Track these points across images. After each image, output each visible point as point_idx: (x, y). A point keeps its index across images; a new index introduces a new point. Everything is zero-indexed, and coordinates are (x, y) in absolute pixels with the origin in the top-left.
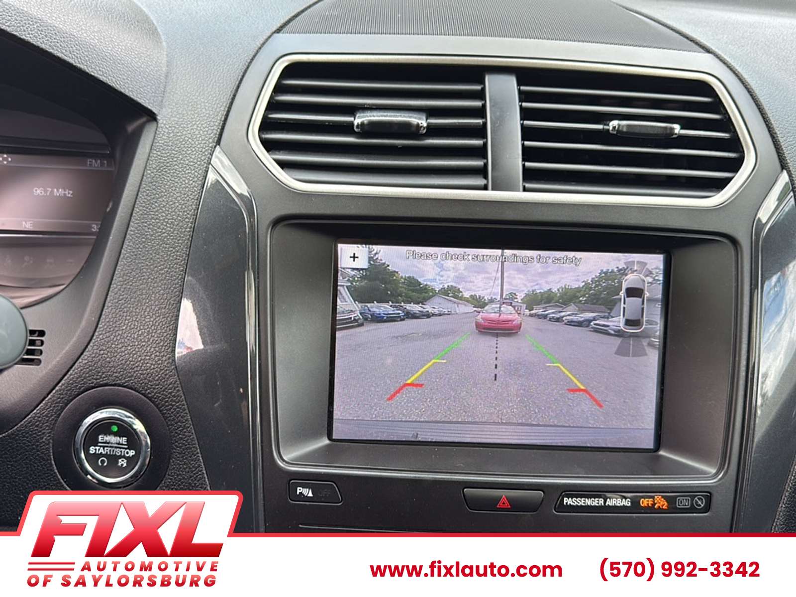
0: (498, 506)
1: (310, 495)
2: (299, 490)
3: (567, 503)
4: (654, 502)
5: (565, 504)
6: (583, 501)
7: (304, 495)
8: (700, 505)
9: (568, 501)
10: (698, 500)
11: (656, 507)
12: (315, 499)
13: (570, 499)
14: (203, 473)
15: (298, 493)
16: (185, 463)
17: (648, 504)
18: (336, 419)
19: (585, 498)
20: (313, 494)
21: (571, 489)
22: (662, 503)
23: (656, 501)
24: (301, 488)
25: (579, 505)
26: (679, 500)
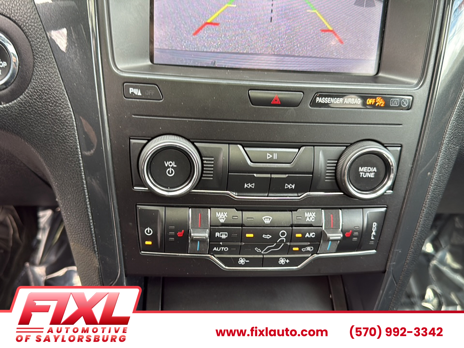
0: (272, 103)
1: (140, 94)
2: (131, 90)
3: (318, 101)
4: (376, 100)
5: (317, 102)
6: (329, 100)
7: (135, 94)
8: (405, 105)
9: (319, 100)
10: (404, 102)
11: (377, 105)
12: (143, 97)
13: (321, 98)
14: (59, 77)
15: (130, 93)
16: (45, 70)
17: (372, 103)
18: (156, 48)
19: (331, 97)
20: (141, 93)
21: (322, 91)
22: (380, 103)
23: (377, 101)
24: (132, 89)
25: (326, 102)
26: (392, 101)
